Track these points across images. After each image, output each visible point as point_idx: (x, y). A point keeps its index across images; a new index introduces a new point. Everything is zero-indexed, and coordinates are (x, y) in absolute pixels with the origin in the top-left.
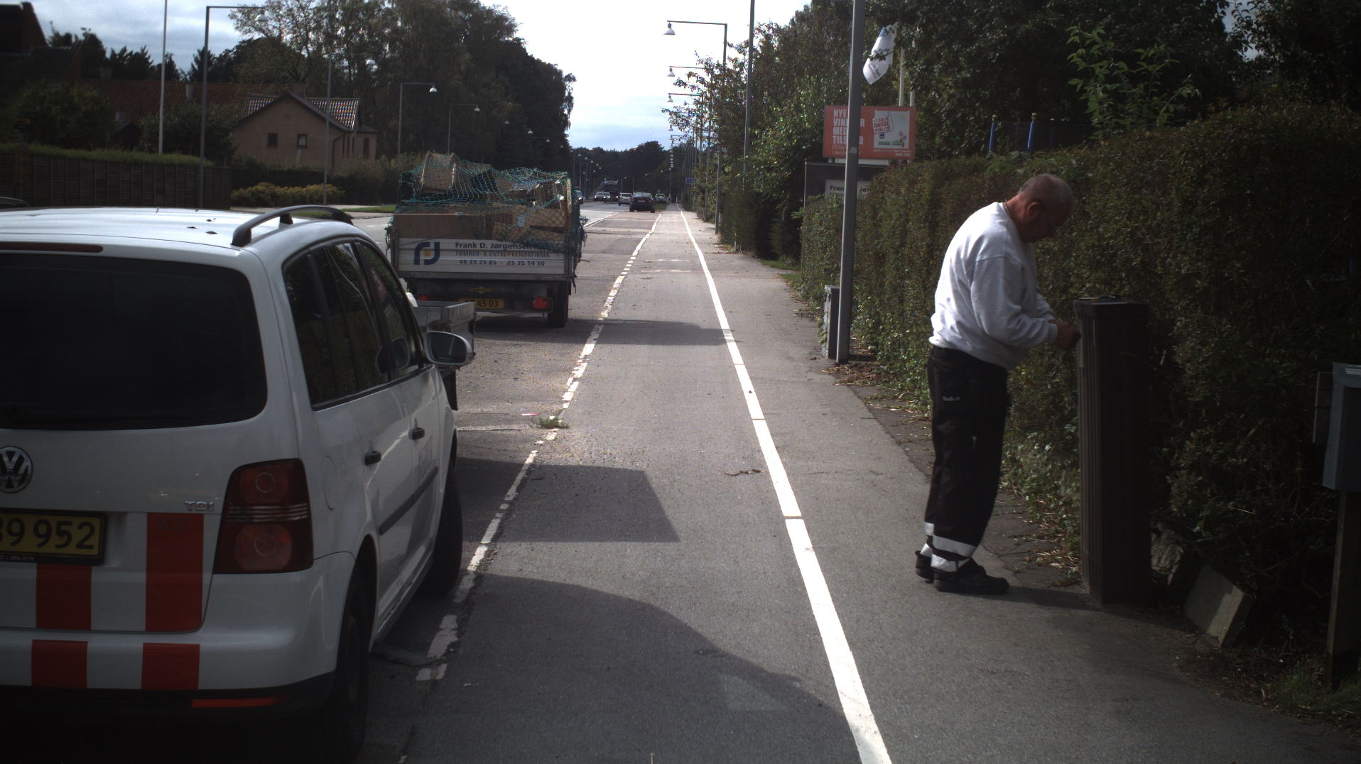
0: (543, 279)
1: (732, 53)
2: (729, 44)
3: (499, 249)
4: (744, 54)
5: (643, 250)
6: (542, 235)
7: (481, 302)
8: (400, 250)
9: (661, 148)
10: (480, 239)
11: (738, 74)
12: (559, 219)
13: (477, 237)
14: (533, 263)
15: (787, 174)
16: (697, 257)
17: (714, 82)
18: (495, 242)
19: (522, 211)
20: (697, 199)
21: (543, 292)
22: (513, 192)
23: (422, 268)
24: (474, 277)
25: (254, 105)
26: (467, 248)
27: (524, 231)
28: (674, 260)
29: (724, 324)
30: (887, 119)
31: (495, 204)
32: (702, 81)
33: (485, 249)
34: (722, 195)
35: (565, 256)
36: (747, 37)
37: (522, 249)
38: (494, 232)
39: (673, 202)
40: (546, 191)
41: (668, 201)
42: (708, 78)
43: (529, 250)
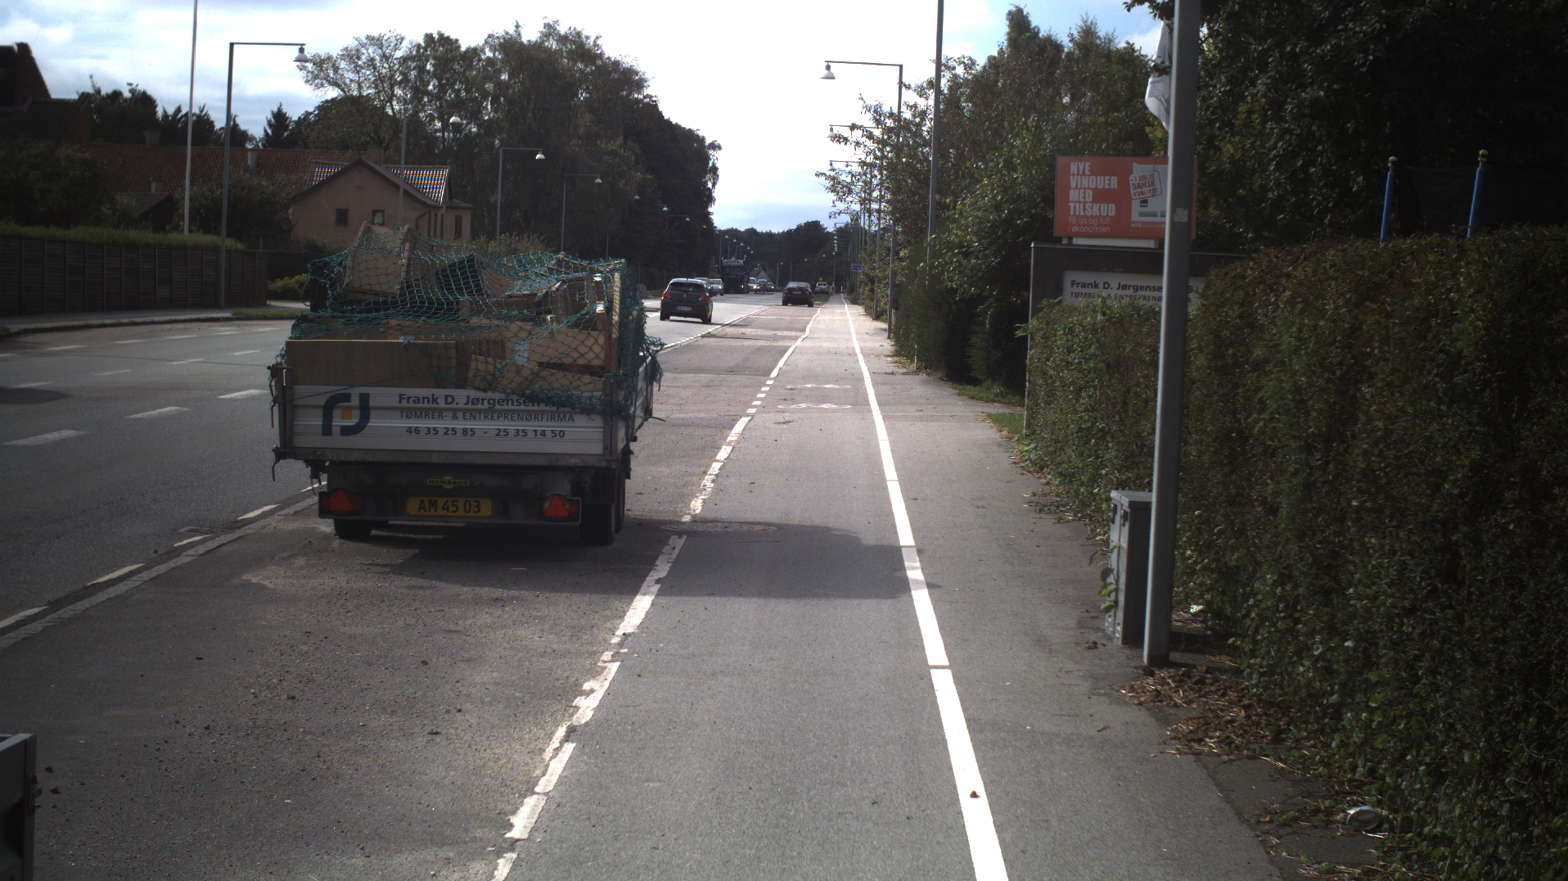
0: (562, 463)
1: (910, 97)
2: (905, 85)
3: (480, 406)
4: (927, 99)
5: (787, 368)
6: (561, 380)
7: (450, 503)
8: (295, 407)
9: (825, 229)
10: (444, 387)
11: (919, 125)
12: (593, 349)
13: (439, 383)
14: (543, 433)
15: (994, 261)
16: (861, 379)
17: (885, 137)
18: (473, 394)
19: (524, 334)
20: (864, 291)
21: (564, 487)
22: (510, 296)
23: (337, 441)
24: (435, 459)
25: (321, 173)
26: (421, 405)
27: (526, 373)
28: (827, 386)
29: (905, 537)
30: (1152, 176)
31: (474, 321)
32: (870, 136)
33: (453, 406)
34: (897, 288)
35: (605, 420)
36: (932, 74)
37: (522, 407)
38: (471, 374)
39: (838, 291)
40: (573, 295)
41: (831, 291)
42: (877, 133)
43: (536, 408)
